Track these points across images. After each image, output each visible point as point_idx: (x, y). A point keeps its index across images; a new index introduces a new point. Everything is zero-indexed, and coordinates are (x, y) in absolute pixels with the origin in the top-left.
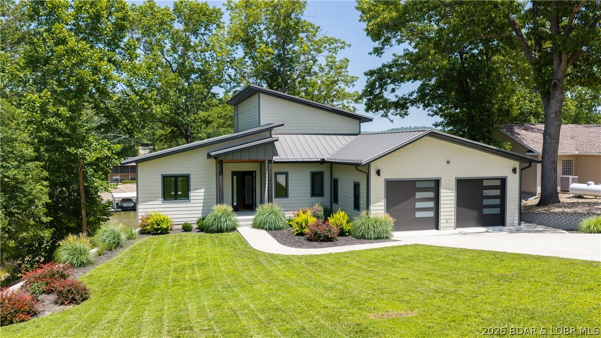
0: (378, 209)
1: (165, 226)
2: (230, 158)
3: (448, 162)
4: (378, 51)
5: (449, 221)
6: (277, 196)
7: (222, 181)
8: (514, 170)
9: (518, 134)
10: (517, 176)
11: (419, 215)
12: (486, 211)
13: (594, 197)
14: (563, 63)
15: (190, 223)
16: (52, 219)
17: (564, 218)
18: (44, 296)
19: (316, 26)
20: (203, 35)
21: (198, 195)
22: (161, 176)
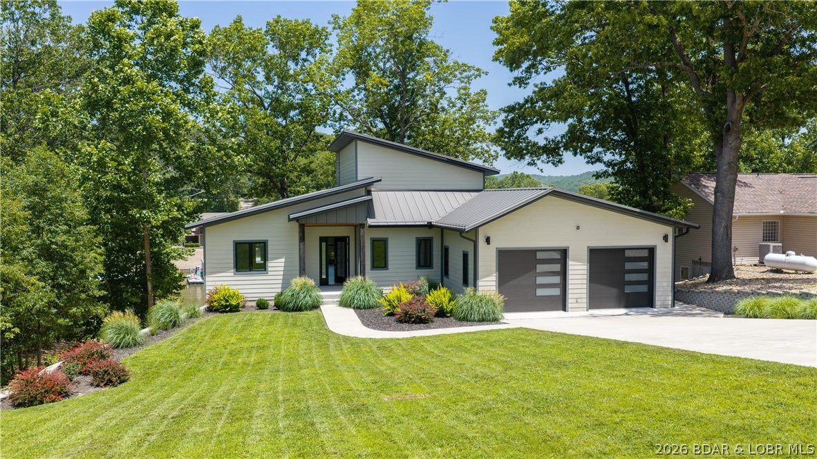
0: (488, 284)
1: (234, 303)
2: (313, 221)
3: (578, 228)
4: (521, 82)
5: (579, 300)
6: (374, 267)
7: (304, 249)
8: (666, 238)
9: (705, 186)
10: (669, 245)
11: (540, 292)
12: (628, 289)
13: (794, 272)
14: (738, 101)
15: (266, 299)
16: (106, 293)
17: (726, 298)
18: (80, 377)
19: (445, 49)
20: (305, 60)
21: (277, 266)
22: (232, 242)
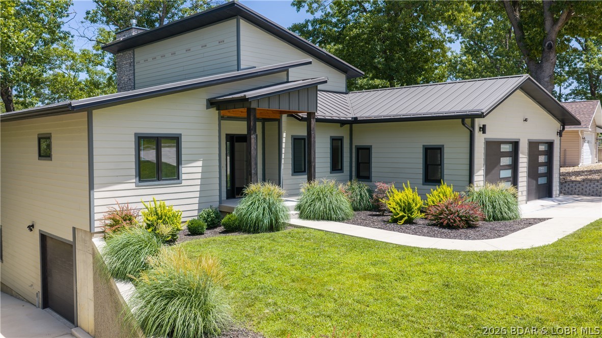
0: (479, 179)
3: (526, 120)
5: (523, 194)
21: (192, 172)
22: (133, 136)
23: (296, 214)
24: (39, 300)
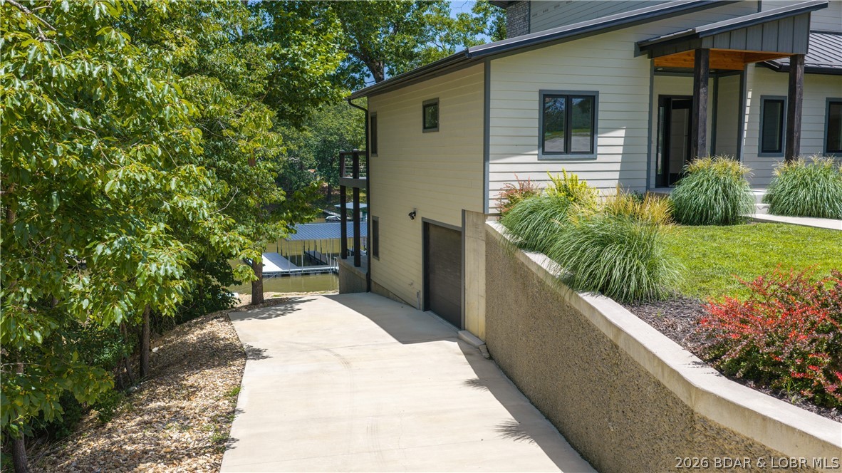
21: (611, 144)
22: (537, 94)
23: (765, 207)
24: (419, 301)
